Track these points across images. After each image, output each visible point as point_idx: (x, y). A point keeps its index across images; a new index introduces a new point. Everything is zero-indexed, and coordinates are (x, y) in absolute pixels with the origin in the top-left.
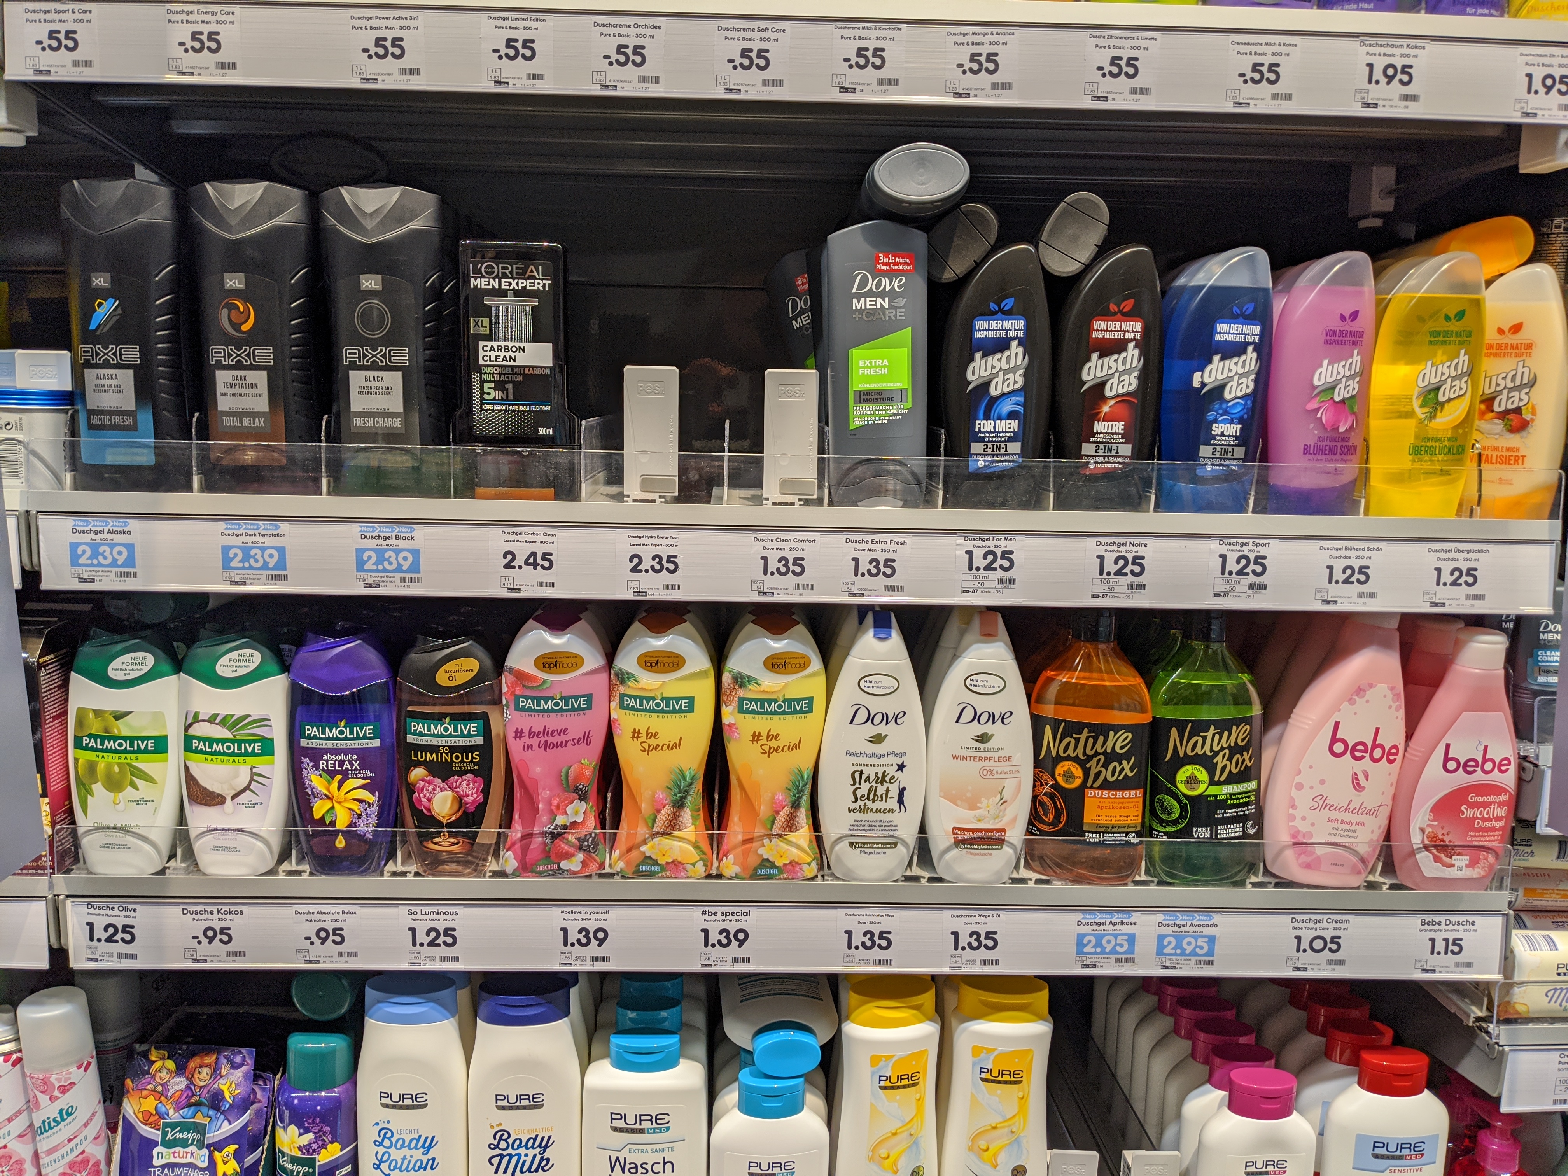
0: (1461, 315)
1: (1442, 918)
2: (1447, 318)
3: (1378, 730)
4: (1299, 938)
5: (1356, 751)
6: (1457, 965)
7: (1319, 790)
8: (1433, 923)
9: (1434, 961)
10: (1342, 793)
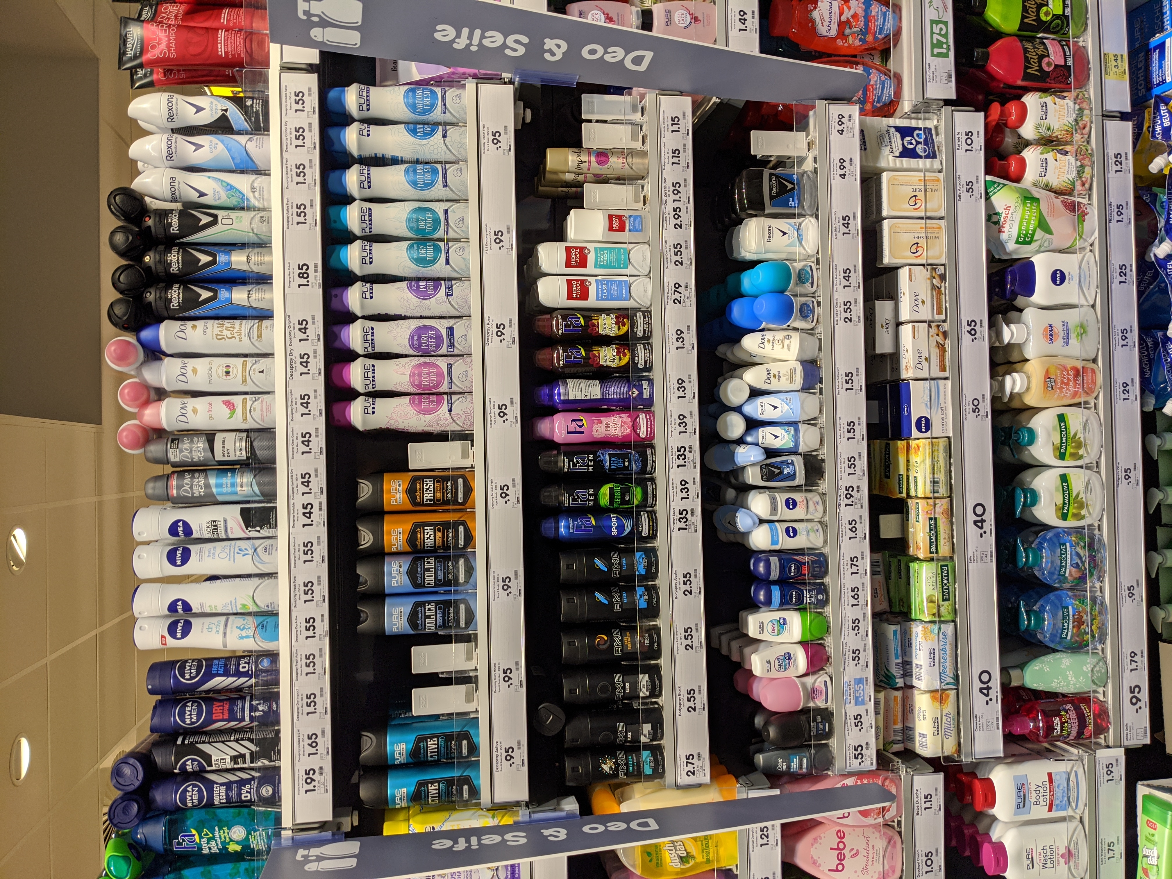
0: (649, 854)
1: (916, 805)
2: (651, 861)
3: (831, 849)
4: (927, 872)
5: (841, 859)
6: (936, 795)
7: (859, 873)
8: (918, 810)
9: (935, 807)
10: (860, 860)
